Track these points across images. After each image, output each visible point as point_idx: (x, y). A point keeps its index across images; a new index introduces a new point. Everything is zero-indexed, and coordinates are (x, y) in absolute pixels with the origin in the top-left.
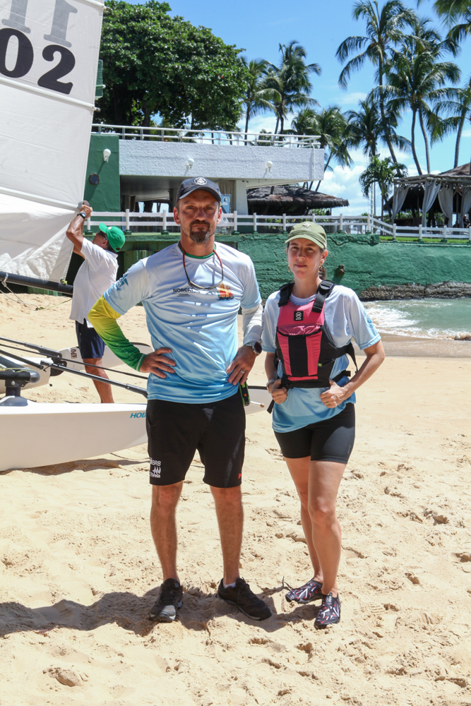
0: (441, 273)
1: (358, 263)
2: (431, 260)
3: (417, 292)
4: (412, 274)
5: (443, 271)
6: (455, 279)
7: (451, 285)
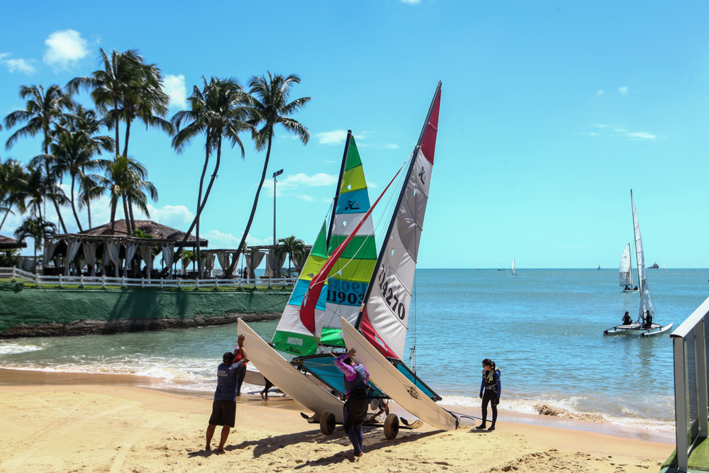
0: (78, 313)
2: (69, 302)
4: (53, 315)
5: (80, 312)
6: (90, 317)
7: (87, 322)
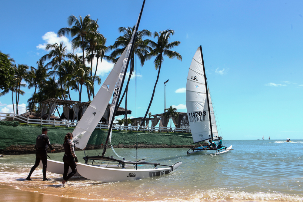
1: (6, 134)
5: (51, 139)
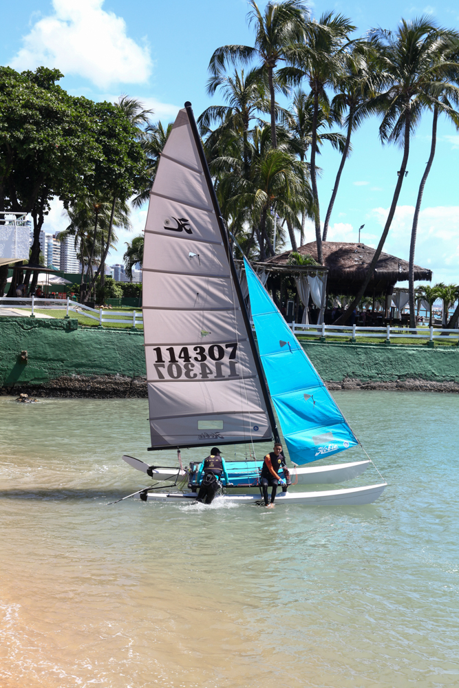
1: (48, 350)
3: (121, 384)
4: (117, 364)
